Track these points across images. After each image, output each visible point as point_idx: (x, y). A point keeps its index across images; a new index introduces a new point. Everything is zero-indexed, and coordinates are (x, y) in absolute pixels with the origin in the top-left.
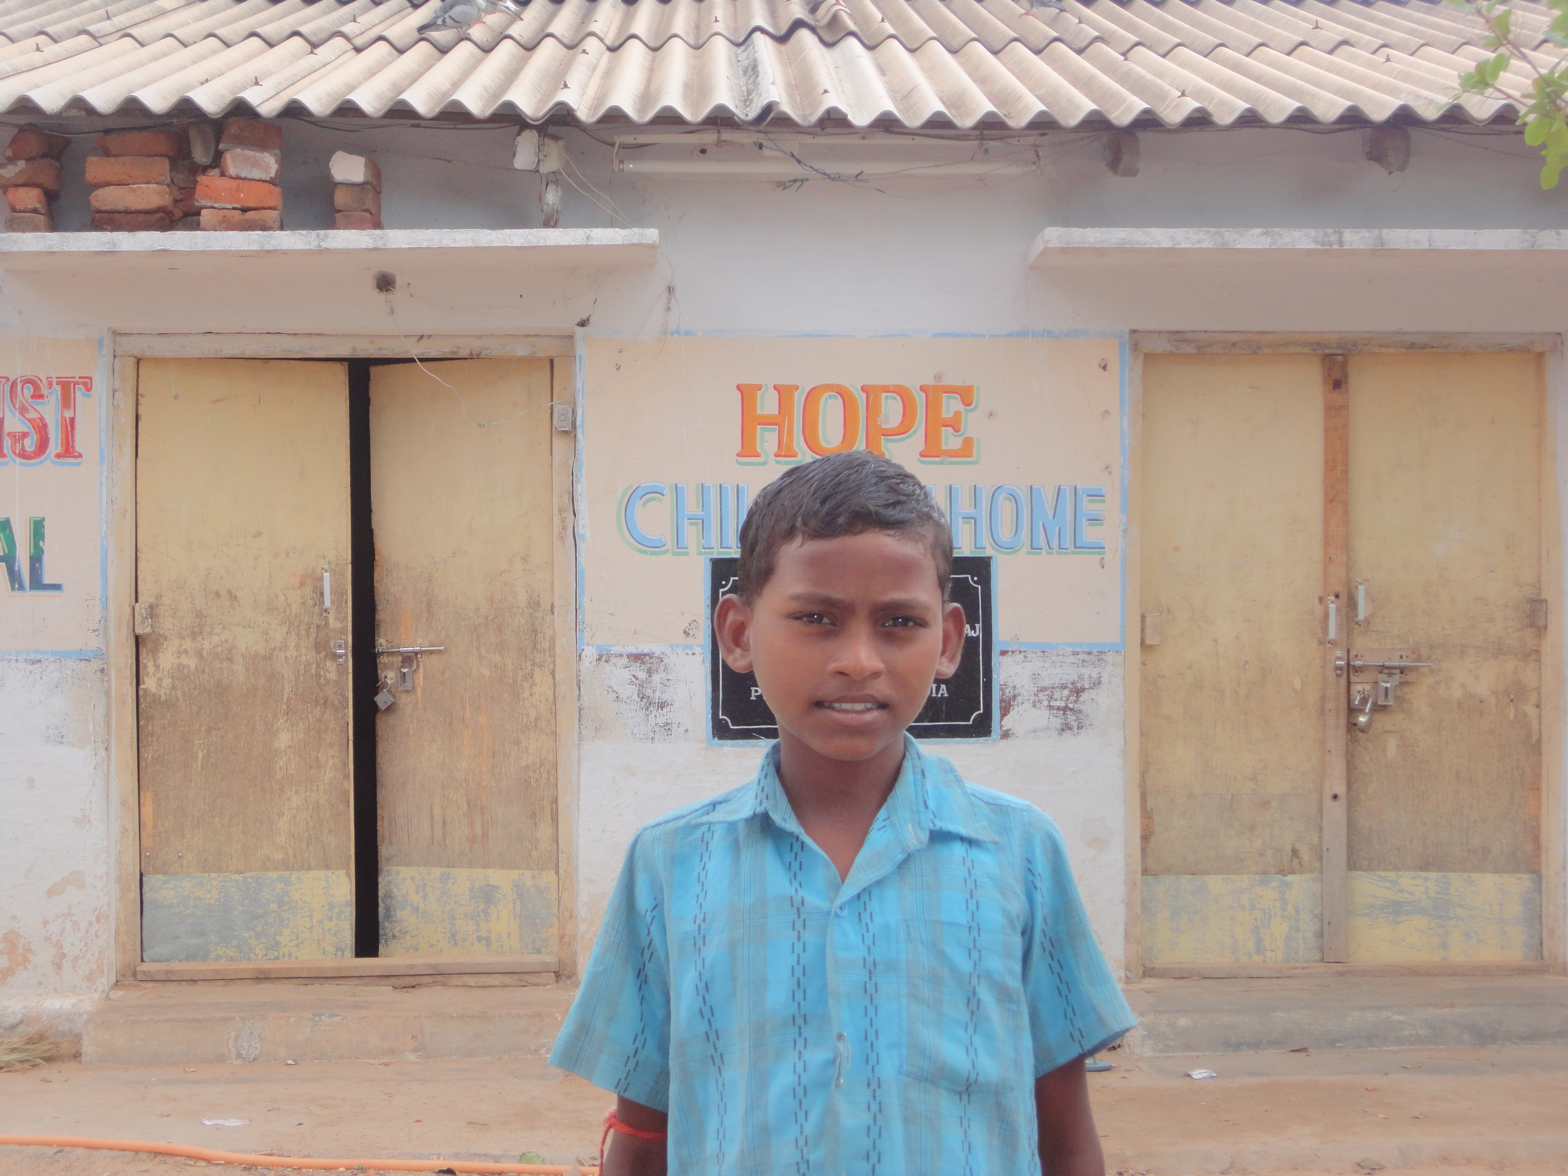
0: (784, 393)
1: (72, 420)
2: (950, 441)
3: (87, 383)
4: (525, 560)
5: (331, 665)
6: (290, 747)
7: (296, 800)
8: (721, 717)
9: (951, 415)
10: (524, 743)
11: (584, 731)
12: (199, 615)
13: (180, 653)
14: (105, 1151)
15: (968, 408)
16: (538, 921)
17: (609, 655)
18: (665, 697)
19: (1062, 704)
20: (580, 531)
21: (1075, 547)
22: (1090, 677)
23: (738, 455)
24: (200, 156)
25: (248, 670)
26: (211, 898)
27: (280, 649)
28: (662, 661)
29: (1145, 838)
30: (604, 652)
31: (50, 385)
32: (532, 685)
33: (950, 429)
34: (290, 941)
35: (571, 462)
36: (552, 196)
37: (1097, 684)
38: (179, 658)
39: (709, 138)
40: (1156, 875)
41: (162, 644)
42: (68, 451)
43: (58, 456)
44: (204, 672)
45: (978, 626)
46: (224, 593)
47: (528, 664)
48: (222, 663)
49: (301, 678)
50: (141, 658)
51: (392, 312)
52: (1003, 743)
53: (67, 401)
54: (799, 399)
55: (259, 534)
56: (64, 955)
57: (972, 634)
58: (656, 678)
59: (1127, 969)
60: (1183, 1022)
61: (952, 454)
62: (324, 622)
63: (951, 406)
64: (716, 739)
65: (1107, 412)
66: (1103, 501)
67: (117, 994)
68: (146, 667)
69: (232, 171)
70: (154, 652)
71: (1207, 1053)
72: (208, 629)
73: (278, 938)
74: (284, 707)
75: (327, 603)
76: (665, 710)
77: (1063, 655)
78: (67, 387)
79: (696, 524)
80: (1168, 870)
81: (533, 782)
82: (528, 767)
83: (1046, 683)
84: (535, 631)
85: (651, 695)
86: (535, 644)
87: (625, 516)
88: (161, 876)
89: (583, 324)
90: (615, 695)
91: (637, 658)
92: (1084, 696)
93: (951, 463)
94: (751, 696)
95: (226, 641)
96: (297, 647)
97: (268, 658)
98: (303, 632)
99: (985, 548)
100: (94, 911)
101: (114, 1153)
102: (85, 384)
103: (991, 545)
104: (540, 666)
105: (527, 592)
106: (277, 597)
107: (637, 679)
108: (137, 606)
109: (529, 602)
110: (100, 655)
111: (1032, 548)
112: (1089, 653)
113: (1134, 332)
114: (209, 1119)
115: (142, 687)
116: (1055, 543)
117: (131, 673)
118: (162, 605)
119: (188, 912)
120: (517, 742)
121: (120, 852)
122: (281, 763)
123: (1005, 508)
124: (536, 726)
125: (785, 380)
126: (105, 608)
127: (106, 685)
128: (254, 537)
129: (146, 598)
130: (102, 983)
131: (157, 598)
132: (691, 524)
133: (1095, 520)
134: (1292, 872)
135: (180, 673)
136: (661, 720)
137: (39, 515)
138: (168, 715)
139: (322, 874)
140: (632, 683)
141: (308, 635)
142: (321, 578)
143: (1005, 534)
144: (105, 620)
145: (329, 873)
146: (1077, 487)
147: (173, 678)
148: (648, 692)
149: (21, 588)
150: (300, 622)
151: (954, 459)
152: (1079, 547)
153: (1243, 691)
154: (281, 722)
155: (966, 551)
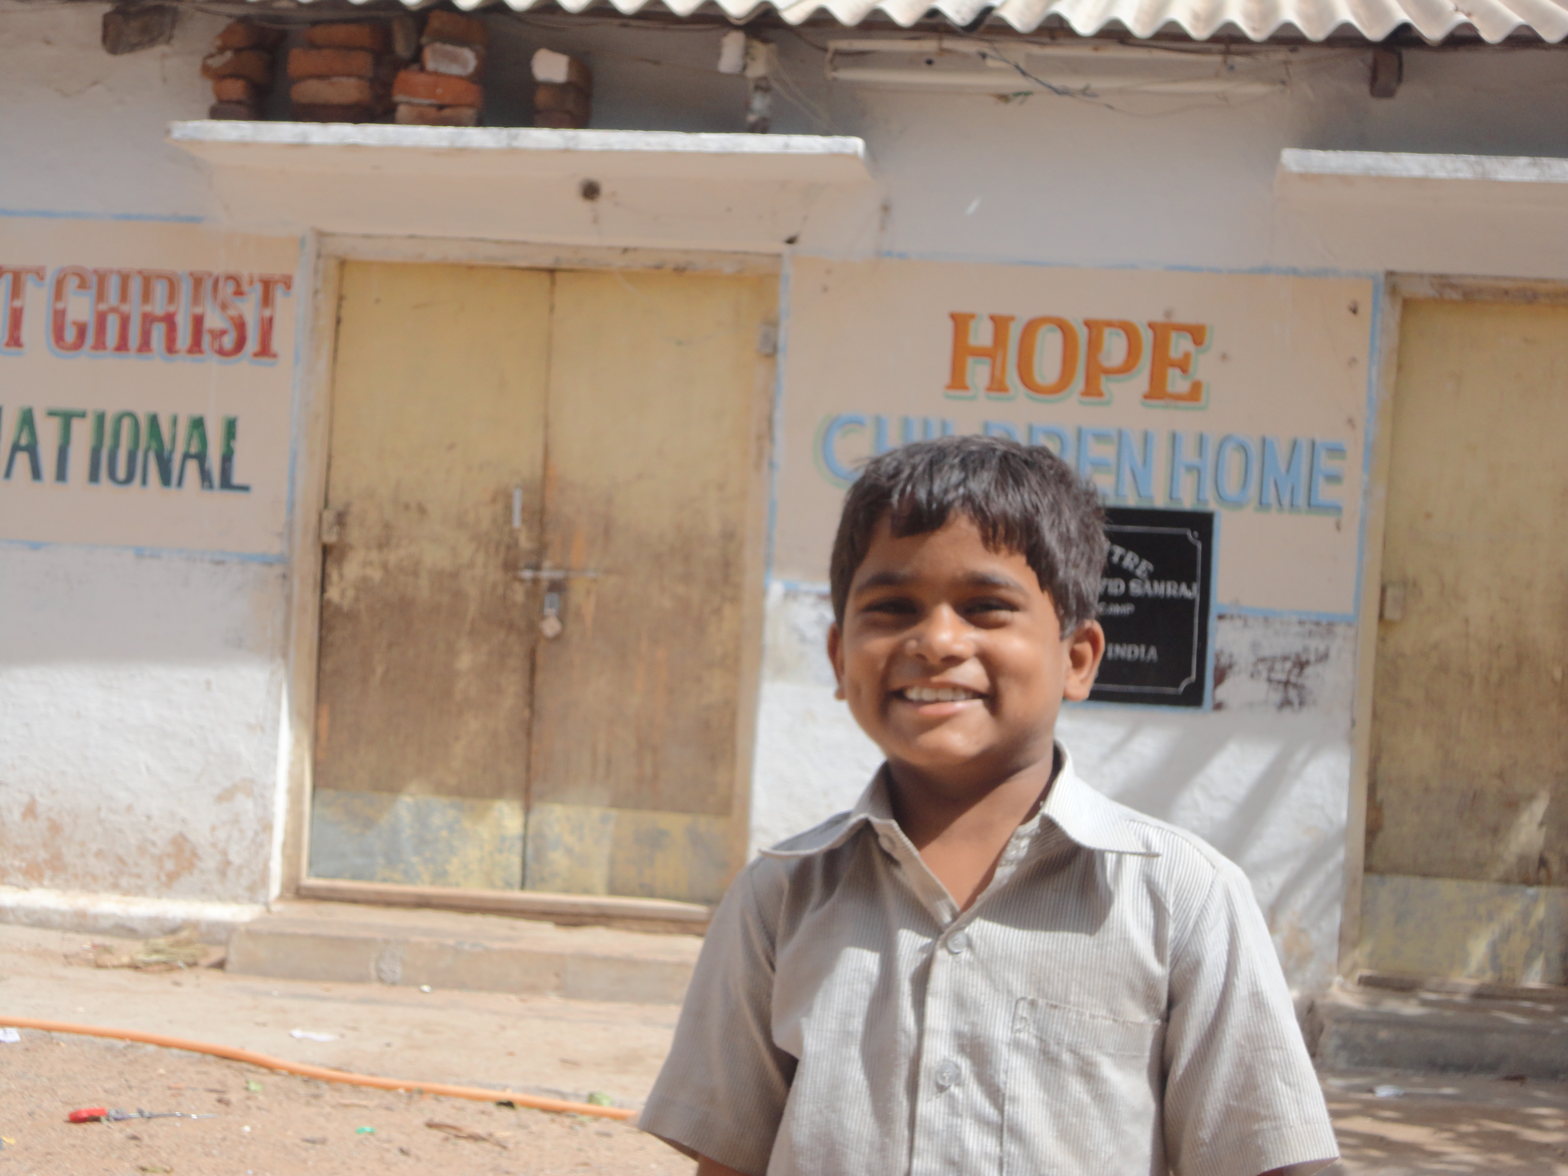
0: (1000, 323)
1: (271, 320)
2: (1177, 383)
3: (288, 283)
4: (720, 488)
5: (518, 588)
6: (471, 669)
7: (474, 725)
9: (1180, 355)
10: (707, 681)
11: (765, 671)
12: (387, 526)
13: (366, 564)
15: (1199, 349)
17: (796, 593)
19: (1282, 677)
20: (776, 458)
21: (1309, 506)
22: (1317, 650)
23: (947, 387)
24: (401, 48)
25: (433, 586)
27: (468, 567)
29: (1371, 832)
30: (791, 589)
31: (251, 283)
32: (719, 621)
33: (1178, 371)
34: (459, 870)
35: (771, 386)
36: (759, 104)
37: (1323, 657)
38: (364, 569)
39: (929, 45)
40: (1380, 874)
41: (348, 554)
42: (265, 350)
43: (256, 355)
44: (388, 585)
46: (413, 505)
47: (718, 598)
48: (407, 577)
49: (488, 598)
50: (327, 568)
51: (595, 220)
52: (1215, 716)
53: (267, 299)
54: (1015, 332)
55: (451, 447)
56: (228, 863)
57: (1188, 594)
61: (1178, 397)
62: (513, 542)
63: (1180, 345)
65: (1354, 360)
66: (1344, 458)
67: (279, 908)
68: (331, 576)
69: (430, 65)
70: (340, 560)
71: (1398, 1072)
72: (395, 541)
73: (446, 866)
74: (468, 627)
75: (517, 522)
77: (1287, 624)
78: (267, 285)
80: (1396, 870)
81: (715, 723)
82: (710, 706)
83: (1266, 652)
84: (727, 564)
86: (726, 576)
87: (823, 446)
88: (332, 792)
89: (791, 241)
90: (799, 635)
92: (1309, 671)
93: (1177, 407)
95: (412, 554)
96: (485, 565)
97: (455, 575)
98: (492, 551)
99: (1207, 503)
100: (261, 821)
102: (286, 283)
103: (1215, 499)
104: (731, 601)
105: (721, 521)
106: (467, 512)
108: (326, 512)
109: (723, 533)
110: (284, 560)
111: (1261, 504)
112: (1317, 624)
113: (1390, 274)
114: (300, 1031)
115: (326, 596)
116: (1286, 501)
117: (316, 581)
118: (351, 513)
119: (357, 830)
120: (699, 680)
121: (293, 763)
122: (461, 685)
123: (1233, 461)
124: (720, 664)
125: (1002, 310)
126: (292, 512)
127: (288, 591)
128: (448, 449)
129: (335, 505)
130: (263, 895)
131: (346, 506)
133: (1334, 479)
134: (1538, 883)
135: (364, 585)
137: (231, 413)
138: (350, 627)
140: (818, 623)
141: (497, 553)
142: (511, 496)
143: (1231, 487)
144: (290, 525)
145: (504, 803)
146: (1316, 441)
147: (357, 589)
149: (211, 487)
150: (490, 540)
151: (1180, 403)
152: (1312, 506)
153: (1494, 677)
154: (463, 643)
155: (1187, 503)
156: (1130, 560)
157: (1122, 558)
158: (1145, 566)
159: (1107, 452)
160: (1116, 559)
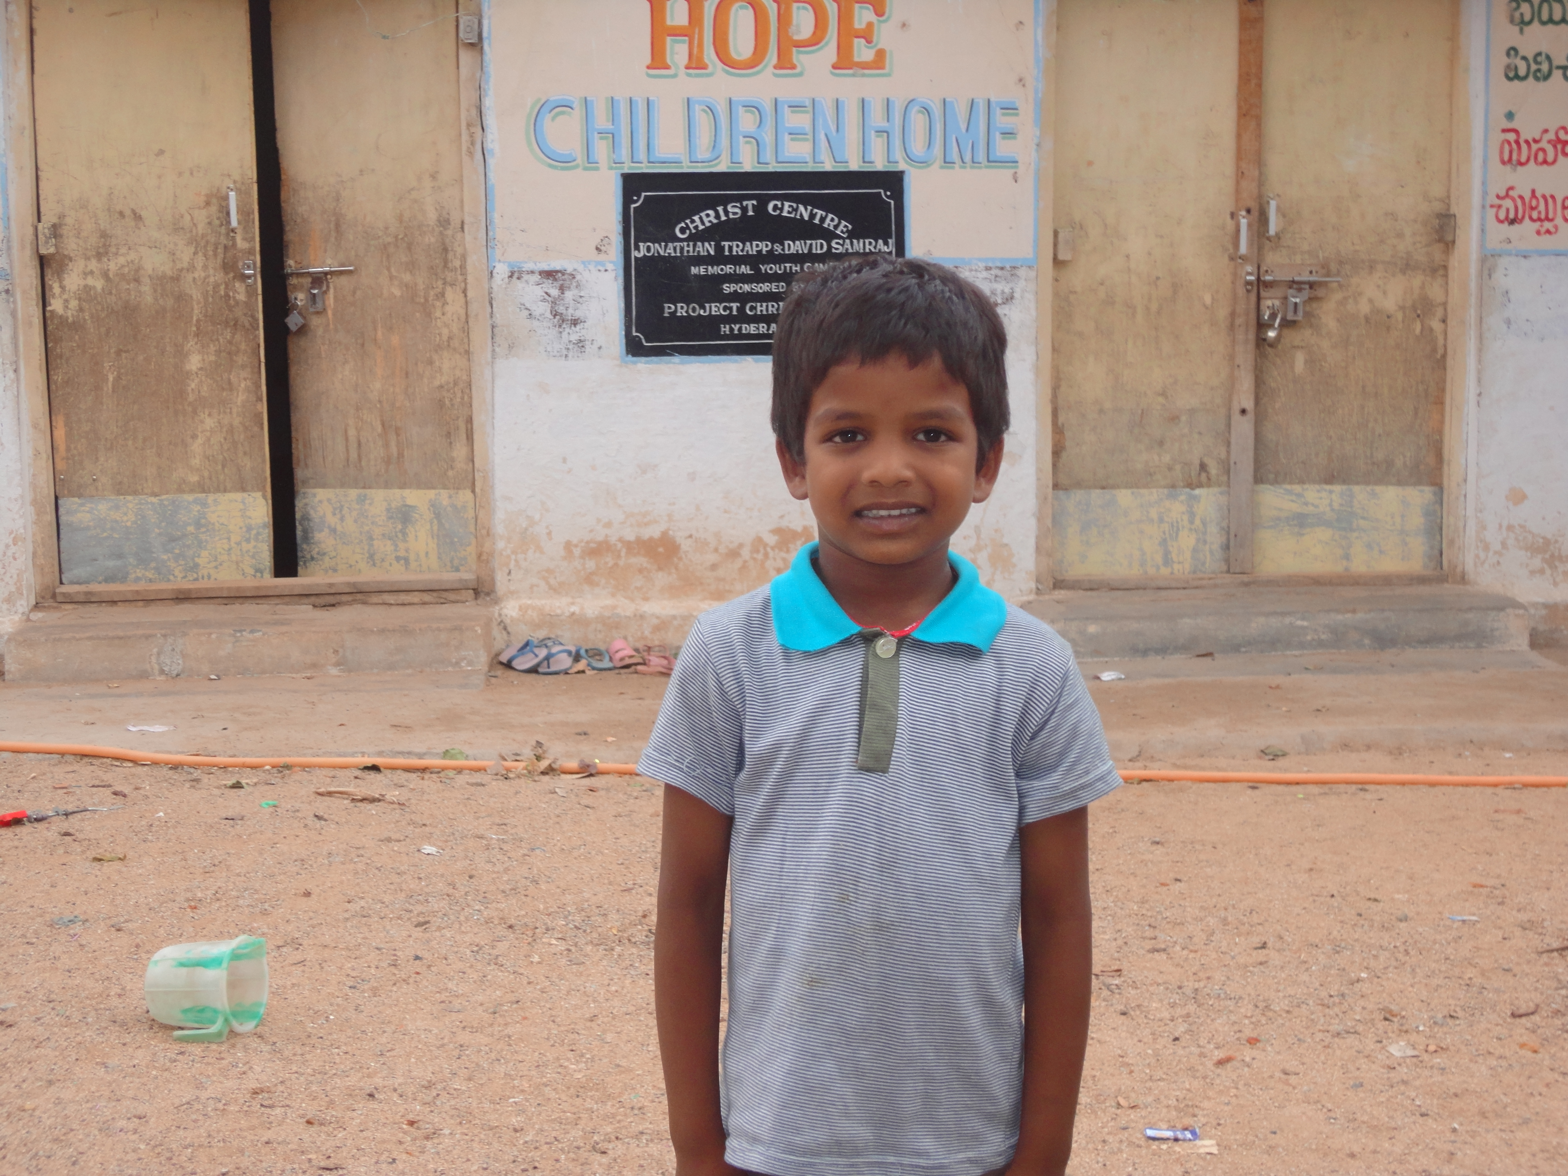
0: (695, 3)
2: (863, 52)
4: (434, 177)
5: (240, 287)
6: (201, 369)
7: (209, 423)
8: (635, 334)
9: (863, 26)
10: (437, 364)
11: (497, 349)
12: (104, 235)
13: (86, 274)
14: (30, 755)
15: (881, 19)
16: (456, 540)
17: (521, 272)
18: (578, 314)
20: (489, 145)
21: (989, 161)
22: (1003, 292)
23: (648, 67)
25: (155, 291)
26: (127, 521)
27: (188, 270)
28: (574, 278)
29: (1057, 452)
30: (516, 269)
32: (444, 304)
33: (863, 41)
34: (208, 563)
35: (478, 75)
37: (1010, 298)
38: (85, 279)
40: (1066, 489)
41: (67, 265)
44: (110, 293)
45: (891, 242)
46: (128, 212)
47: (440, 283)
48: (129, 284)
49: (211, 299)
50: (46, 279)
54: (709, 10)
55: (161, 152)
57: (885, 249)
58: (569, 295)
59: (1038, 581)
60: (1092, 629)
61: (864, 66)
62: (231, 243)
63: (863, 16)
64: (630, 356)
65: (1021, 23)
66: (1017, 115)
67: (38, 616)
68: (51, 288)
70: (60, 272)
71: (1116, 659)
72: (113, 250)
73: (196, 559)
74: (194, 329)
75: (234, 223)
76: (578, 327)
77: (976, 270)
79: (606, 138)
80: (1079, 485)
81: (447, 402)
82: (441, 387)
84: (445, 250)
85: (564, 312)
86: (446, 262)
87: (535, 130)
88: (76, 499)
90: (527, 313)
91: (549, 275)
93: (863, 75)
94: (663, 312)
95: (132, 261)
96: (205, 267)
97: (176, 279)
98: (211, 253)
99: (897, 162)
100: (11, 533)
101: (40, 756)
103: (904, 159)
104: (452, 285)
105: (436, 209)
106: (182, 217)
107: (549, 296)
108: (40, 226)
109: (439, 221)
110: (5, 275)
111: (945, 162)
112: (1002, 269)
114: (133, 726)
115: (48, 308)
116: (968, 158)
117: (37, 294)
118: (65, 225)
119: (105, 534)
120: (431, 362)
121: (34, 475)
122: (193, 385)
123: (918, 121)
124: (449, 346)
126: (8, 228)
127: (12, 306)
128: (157, 155)
129: (49, 218)
130: (21, 605)
131: (60, 218)
132: (601, 138)
133: (1009, 134)
134: (1200, 485)
135: (86, 294)
136: (574, 338)
138: (77, 337)
139: (238, 496)
140: (544, 300)
141: (215, 255)
142: (226, 198)
143: (918, 148)
144: (8, 240)
145: (245, 495)
146: (991, 100)
147: (80, 299)
148: (561, 309)
150: (207, 242)
151: (866, 72)
152: (992, 161)
153: (1154, 306)
154: (191, 344)
155: (879, 165)
156: (831, 221)
157: (823, 220)
158: (844, 226)
159: (802, 121)
160: (817, 221)
